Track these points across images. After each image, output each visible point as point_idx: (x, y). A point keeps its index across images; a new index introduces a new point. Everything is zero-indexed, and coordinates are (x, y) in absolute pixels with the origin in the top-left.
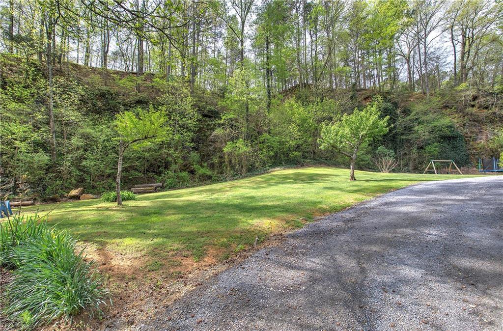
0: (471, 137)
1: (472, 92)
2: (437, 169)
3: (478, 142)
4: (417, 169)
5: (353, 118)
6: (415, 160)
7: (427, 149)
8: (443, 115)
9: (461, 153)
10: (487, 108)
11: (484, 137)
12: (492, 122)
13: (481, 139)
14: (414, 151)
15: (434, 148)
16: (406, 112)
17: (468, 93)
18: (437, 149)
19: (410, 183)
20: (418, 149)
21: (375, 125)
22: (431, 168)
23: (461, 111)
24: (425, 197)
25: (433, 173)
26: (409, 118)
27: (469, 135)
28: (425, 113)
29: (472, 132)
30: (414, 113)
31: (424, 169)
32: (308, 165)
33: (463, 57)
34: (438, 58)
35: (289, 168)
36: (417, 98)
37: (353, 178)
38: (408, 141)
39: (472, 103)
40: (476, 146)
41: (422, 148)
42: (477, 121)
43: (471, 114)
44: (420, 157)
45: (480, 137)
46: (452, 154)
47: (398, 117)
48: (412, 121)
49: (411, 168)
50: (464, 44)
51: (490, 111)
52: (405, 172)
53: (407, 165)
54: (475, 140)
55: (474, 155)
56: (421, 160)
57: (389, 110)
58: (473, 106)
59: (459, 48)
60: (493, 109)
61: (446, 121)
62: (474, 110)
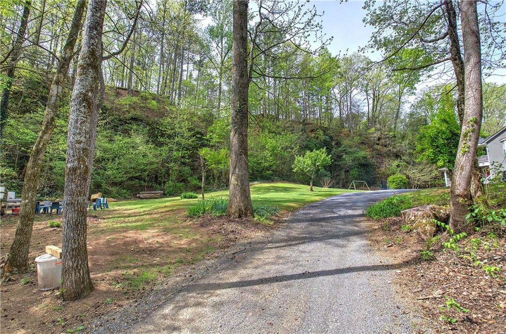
0: (376, 166)
1: (377, 135)
2: (356, 187)
3: (381, 169)
4: (345, 186)
5: (313, 154)
6: (343, 180)
7: (351, 172)
8: (361, 149)
9: (371, 177)
10: (386, 146)
11: (384, 166)
12: (389, 156)
13: (382, 167)
14: (343, 173)
15: (354, 172)
16: (338, 144)
17: (375, 135)
18: (356, 173)
19: (341, 193)
20: (345, 172)
21: (324, 160)
22: (353, 186)
23: (371, 146)
24: (347, 197)
25: (354, 189)
26: (340, 149)
27: (376, 164)
28: (350, 147)
29: (377, 162)
30: (343, 146)
31: (349, 187)
32: (277, 181)
33: (373, 109)
34: (359, 106)
35: (264, 182)
36: (345, 135)
37: (312, 190)
38: (339, 166)
39: (378, 142)
40: (379, 172)
41: (348, 171)
42: (380, 155)
43: (377, 150)
44: (347, 178)
45: (382, 166)
46: (365, 177)
47: (333, 148)
48: (342, 151)
49: (341, 186)
50: (374, 100)
51: (388, 149)
52: (337, 188)
53: (338, 183)
54: (379, 168)
55: (378, 178)
56: (347, 180)
57: (327, 142)
58: (378, 144)
59: (371, 101)
60: (389, 147)
61: (362, 153)
62: (379, 147)
